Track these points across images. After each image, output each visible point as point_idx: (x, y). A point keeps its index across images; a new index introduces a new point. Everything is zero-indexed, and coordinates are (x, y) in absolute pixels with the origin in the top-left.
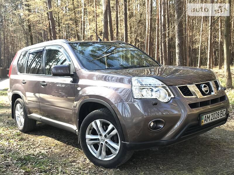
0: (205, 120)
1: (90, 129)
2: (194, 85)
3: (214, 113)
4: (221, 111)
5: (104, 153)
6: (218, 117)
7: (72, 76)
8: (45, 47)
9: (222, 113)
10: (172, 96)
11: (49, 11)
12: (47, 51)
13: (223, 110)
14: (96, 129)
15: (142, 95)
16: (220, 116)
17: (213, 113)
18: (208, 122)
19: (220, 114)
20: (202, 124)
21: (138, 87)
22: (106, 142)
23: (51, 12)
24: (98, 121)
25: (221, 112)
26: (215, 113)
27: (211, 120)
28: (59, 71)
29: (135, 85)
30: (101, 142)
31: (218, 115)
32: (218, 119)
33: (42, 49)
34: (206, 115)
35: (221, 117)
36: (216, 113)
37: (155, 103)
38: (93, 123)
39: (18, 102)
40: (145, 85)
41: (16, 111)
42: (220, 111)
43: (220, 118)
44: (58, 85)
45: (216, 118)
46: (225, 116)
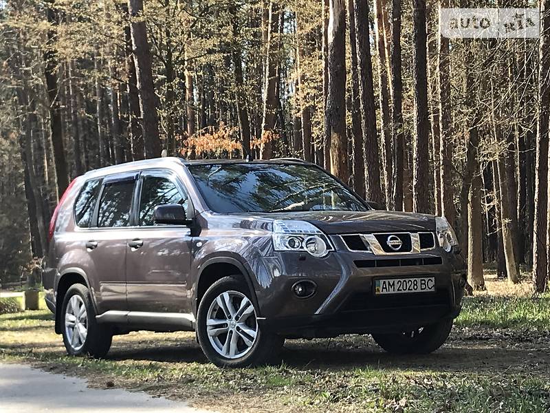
0: (383, 288)
1: (214, 310)
2: (372, 235)
3: (405, 281)
4: (421, 280)
5: (233, 345)
6: (415, 289)
7: (188, 224)
8: (141, 173)
9: (424, 284)
10: (332, 249)
11: (133, 23)
12: (144, 179)
13: (427, 279)
14: (223, 308)
16: (419, 287)
17: (402, 280)
18: (391, 291)
19: (419, 284)
20: (376, 293)
21: (280, 235)
22: (238, 329)
23: (141, 27)
24: (226, 295)
25: (423, 282)
26: (407, 280)
27: (398, 290)
28: (167, 216)
29: (277, 231)
30: (230, 329)
31: (415, 285)
32: (413, 291)
33: (135, 175)
34: (387, 281)
35: (422, 289)
37: (303, 257)
38: (218, 299)
39: (76, 292)
40: (292, 231)
41: (67, 314)
42: (418, 280)
43: (419, 290)
44: (160, 253)
45: (409, 289)
46: (433, 290)
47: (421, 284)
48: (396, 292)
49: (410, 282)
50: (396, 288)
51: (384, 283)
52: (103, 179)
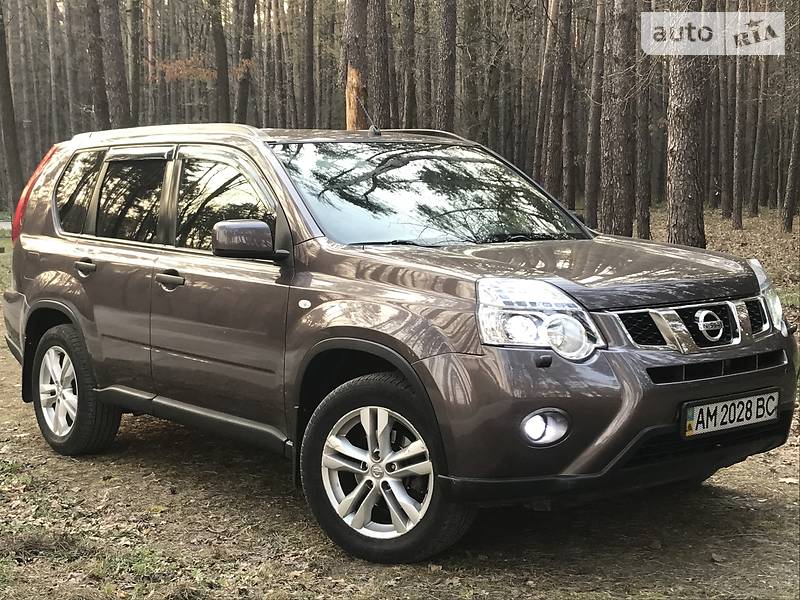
0: (699, 422)
2: (672, 311)
3: (733, 404)
4: (759, 400)
6: (748, 419)
8: (178, 148)
9: (762, 406)
10: (601, 343)
12: (183, 161)
13: (766, 397)
15: (508, 335)
16: (754, 415)
17: (729, 403)
18: (711, 428)
19: (754, 409)
20: (688, 434)
21: (496, 311)
22: (385, 485)
25: (761, 403)
26: (737, 402)
27: (723, 423)
29: (487, 303)
30: (369, 478)
31: (749, 410)
32: (746, 422)
34: (705, 408)
35: (758, 417)
36: (742, 403)
37: (545, 361)
40: (518, 303)
42: (754, 400)
43: (754, 420)
45: (739, 420)
46: (774, 416)
47: (758, 407)
48: (719, 427)
49: (741, 406)
50: (719, 421)
51: (701, 411)
52: (105, 151)
